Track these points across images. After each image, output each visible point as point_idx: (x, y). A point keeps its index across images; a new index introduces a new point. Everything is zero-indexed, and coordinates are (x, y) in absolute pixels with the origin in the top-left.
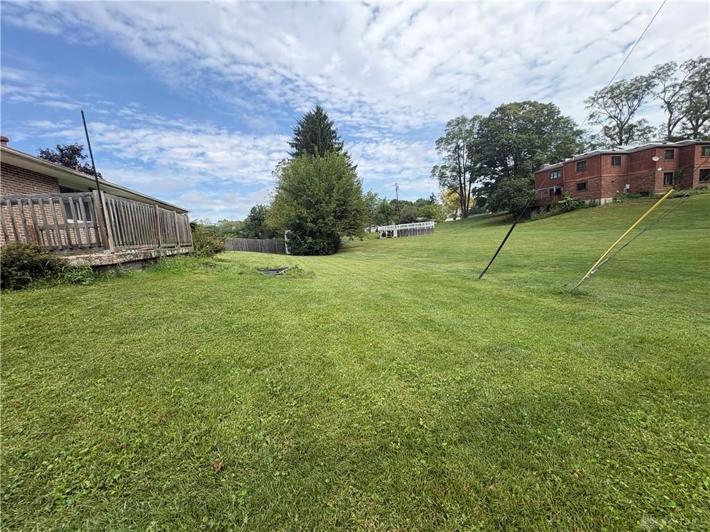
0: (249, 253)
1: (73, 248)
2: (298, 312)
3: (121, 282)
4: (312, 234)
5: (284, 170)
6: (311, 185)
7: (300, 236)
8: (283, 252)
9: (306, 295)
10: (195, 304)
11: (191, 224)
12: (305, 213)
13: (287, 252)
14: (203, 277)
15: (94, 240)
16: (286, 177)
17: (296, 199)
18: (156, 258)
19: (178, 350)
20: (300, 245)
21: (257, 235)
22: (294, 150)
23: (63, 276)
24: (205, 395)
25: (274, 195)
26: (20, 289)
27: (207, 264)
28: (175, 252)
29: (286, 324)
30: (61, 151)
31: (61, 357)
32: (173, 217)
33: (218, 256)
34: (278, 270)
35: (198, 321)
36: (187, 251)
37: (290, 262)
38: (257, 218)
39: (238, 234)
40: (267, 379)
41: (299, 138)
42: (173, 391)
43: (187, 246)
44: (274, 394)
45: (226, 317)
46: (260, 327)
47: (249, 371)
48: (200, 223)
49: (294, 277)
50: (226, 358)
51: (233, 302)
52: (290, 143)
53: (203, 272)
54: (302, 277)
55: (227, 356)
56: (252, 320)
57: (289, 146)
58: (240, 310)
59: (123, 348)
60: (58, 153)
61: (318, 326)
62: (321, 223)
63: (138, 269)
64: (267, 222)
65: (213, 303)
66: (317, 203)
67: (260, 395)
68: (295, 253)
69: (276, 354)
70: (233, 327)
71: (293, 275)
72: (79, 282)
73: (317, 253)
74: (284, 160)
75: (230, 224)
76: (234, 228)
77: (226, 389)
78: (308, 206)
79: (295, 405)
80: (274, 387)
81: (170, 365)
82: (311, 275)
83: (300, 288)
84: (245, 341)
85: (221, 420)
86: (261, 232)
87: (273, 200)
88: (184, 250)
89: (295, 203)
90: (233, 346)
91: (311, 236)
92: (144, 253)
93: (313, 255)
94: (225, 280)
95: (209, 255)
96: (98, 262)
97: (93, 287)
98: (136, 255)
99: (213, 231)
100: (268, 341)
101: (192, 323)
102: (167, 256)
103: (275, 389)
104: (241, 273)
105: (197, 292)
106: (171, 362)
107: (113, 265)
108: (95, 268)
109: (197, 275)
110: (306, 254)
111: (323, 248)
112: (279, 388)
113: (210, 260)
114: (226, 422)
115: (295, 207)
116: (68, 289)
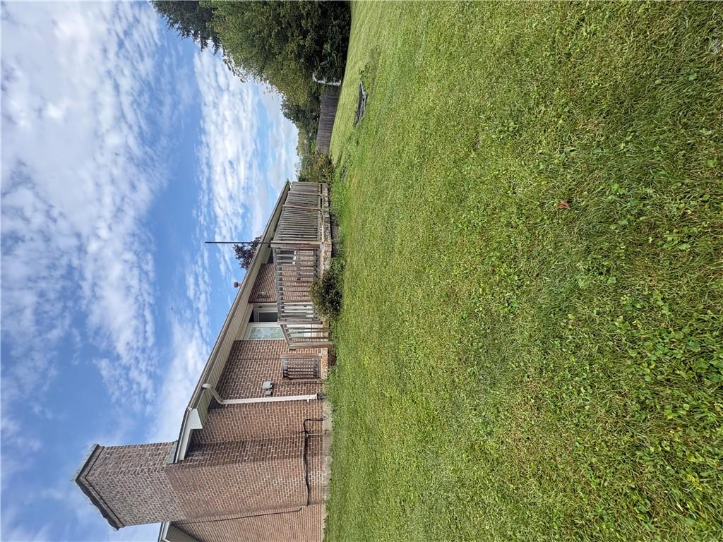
0: (334, 130)
1: (316, 265)
2: (422, 80)
3: (347, 243)
4: (320, 42)
5: (238, 64)
6: (255, 26)
7: (321, 61)
8: (337, 90)
9: (402, 66)
10: (381, 194)
11: (300, 181)
12: (292, 46)
13: (338, 84)
14: (355, 180)
15: (312, 253)
16: (246, 62)
17: (274, 55)
18: (331, 215)
19: (423, 215)
20: (332, 64)
21: (315, 118)
22: (210, 42)
23: (337, 274)
24: (479, 202)
25: (269, 86)
26: (341, 296)
27: (341, 174)
28: (327, 199)
29: (433, 101)
30: (240, 257)
31: (399, 287)
32: (294, 195)
33: (334, 162)
34: (361, 99)
35: (399, 194)
36: (326, 189)
37: (352, 83)
38: (296, 113)
39: (312, 139)
40: (493, 136)
41: (193, 32)
42: (460, 226)
43: (321, 188)
44: (516, 132)
45: (403, 167)
46: (426, 133)
47: (473, 155)
48: (299, 173)
49: (374, 79)
50: (448, 176)
51: (388, 158)
52: (202, 47)
53: (349, 179)
54: (375, 68)
55: (446, 174)
56: (415, 141)
57: (206, 50)
58: (399, 152)
59: (406, 252)
60: (242, 259)
61: (451, 54)
62: (307, 22)
63: (338, 229)
64: (301, 102)
65: (384, 177)
66: (279, 23)
67: (508, 149)
68: (341, 74)
69: (466, 120)
70: (416, 162)
71: (370, 80)
72: (342, 267)
73: (346, 40)
74: (225, 61)
75: (302, 144)
76: (305, 141)
77: (483, 182)
78: (283, 38)
79: (546, 107)
80: (508, 130)
81: (434, 224)
82: (375, 53)
83: (389, 74)
84: (437, 153)
85: (515, 193)
86: (312, 112)
87: (275, 88)
88: (325, 192)
89: (279, 58)
90: (437, 167)
91: (323, 44)
92: (325, 222)
93: (347, 47)
94: (361, 161)
95: (332, 171)
96: (329, 254)
97: (349, 260)
98: (326, 229)
99: (308, 162)
100: (446, 127)
101: (399, 199)
102: (329, 205)
103: (511, 129)
104: (358, 143)
105: (369, 189)
106: (432, 222)
107: (333, 245)
108: (333, 255)
109: (352, 185)
110: (344, 58)
111: (340, 28)
112: (512, 124)
113: (338, 171)
114: (519, 190)
115: (284, 60)
116: (347, 274)
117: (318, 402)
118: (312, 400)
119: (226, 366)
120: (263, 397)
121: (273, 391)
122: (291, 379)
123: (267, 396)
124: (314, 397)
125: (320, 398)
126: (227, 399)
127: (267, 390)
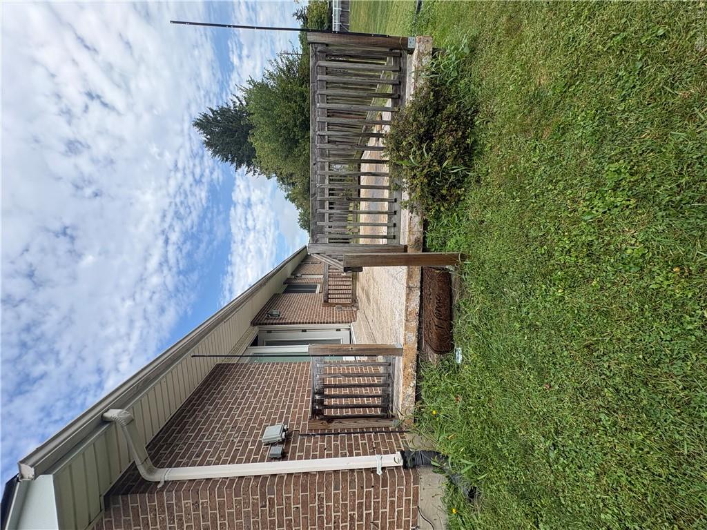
117: (408, 475)
118: (391, 469)
119: (189, 401)
120: (262, 460)
121: (286, 447)
122: (330, 419)
123: (274, 458)
124: (393, 460)
125: (412, 462)
126: (170, 466)
127: (273, 444)
